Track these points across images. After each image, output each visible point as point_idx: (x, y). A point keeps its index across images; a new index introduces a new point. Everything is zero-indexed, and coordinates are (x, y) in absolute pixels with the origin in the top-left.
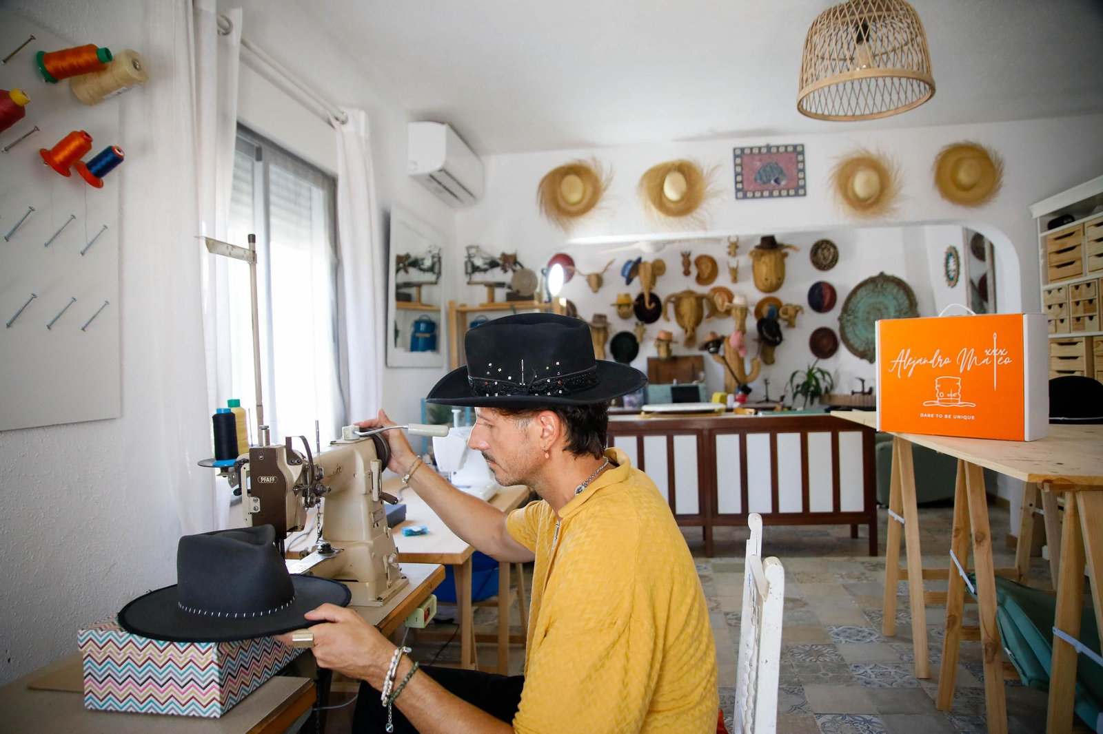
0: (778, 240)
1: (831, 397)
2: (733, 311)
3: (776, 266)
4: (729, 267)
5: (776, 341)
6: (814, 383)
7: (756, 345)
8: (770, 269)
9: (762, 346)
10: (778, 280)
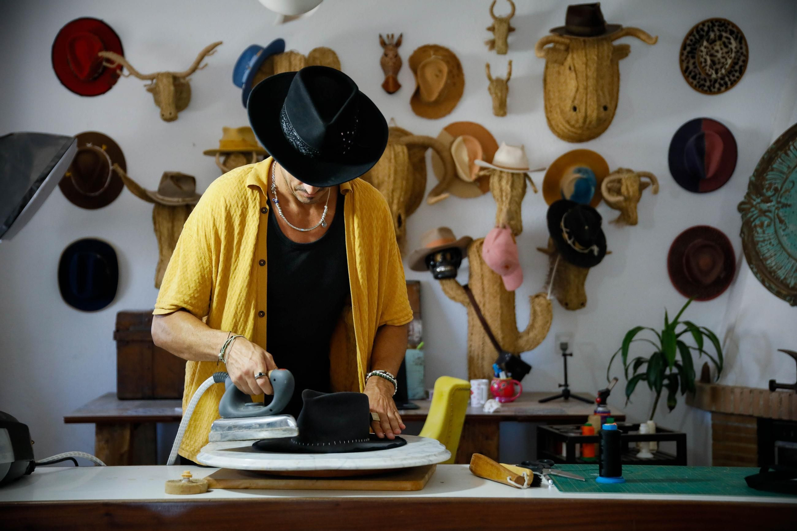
0: (609, 14)
1: (716, 393)
2: (494, 181)
3: (599, 77)
4: (490, 78)
5: (592, 251)
6: (678, 357)
7: (544, 259)
8: (585, 84)
9: (559, 265)
10: (602, 109)
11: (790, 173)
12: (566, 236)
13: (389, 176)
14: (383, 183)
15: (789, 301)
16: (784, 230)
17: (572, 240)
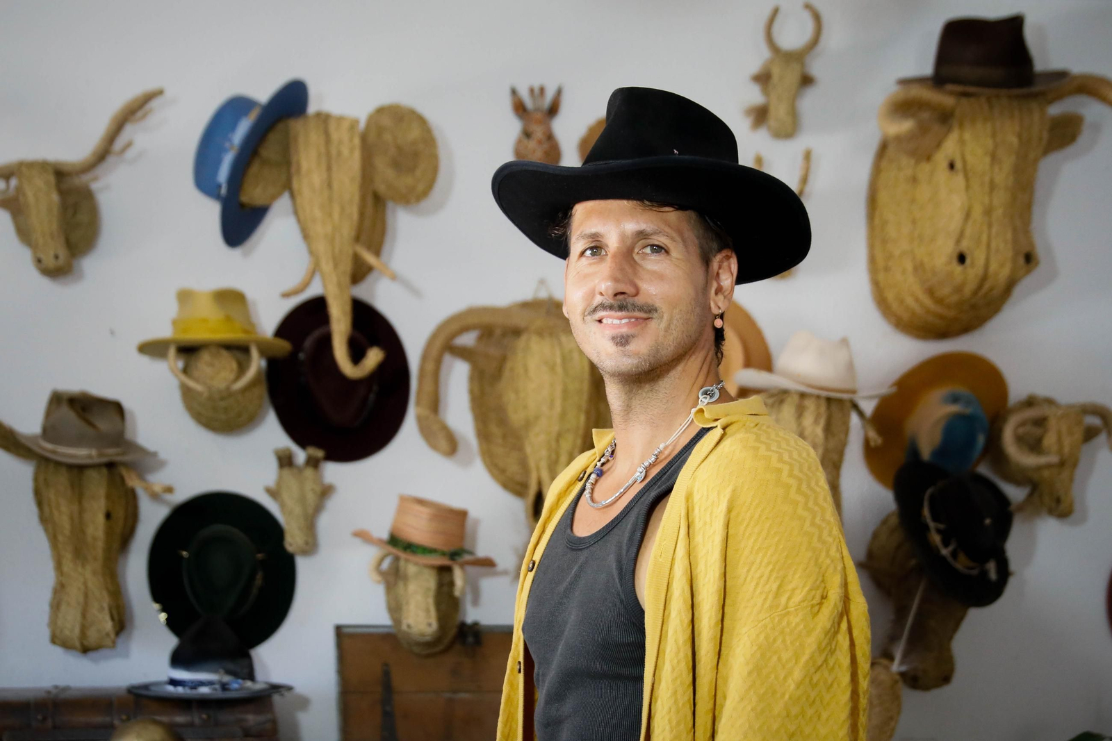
8: (986, 200)
9: (924, 601)
10: (1021, 261)
12: (936, 539)
13: (552, 405)
14: (537, 418)
17: (951, 548)
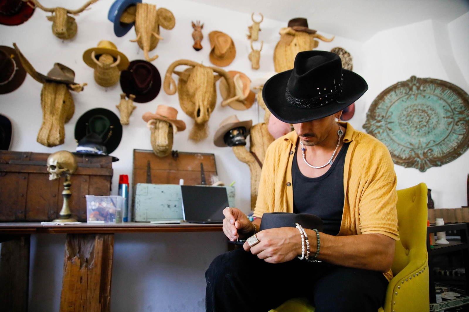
11: (389, 109)
13: (204, 84)
14: (199, 87)
15: (404, 166)
16: (393, 133)
